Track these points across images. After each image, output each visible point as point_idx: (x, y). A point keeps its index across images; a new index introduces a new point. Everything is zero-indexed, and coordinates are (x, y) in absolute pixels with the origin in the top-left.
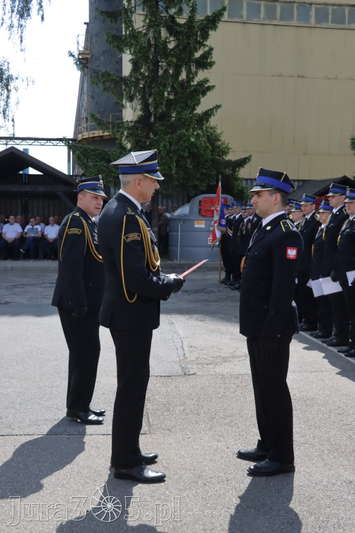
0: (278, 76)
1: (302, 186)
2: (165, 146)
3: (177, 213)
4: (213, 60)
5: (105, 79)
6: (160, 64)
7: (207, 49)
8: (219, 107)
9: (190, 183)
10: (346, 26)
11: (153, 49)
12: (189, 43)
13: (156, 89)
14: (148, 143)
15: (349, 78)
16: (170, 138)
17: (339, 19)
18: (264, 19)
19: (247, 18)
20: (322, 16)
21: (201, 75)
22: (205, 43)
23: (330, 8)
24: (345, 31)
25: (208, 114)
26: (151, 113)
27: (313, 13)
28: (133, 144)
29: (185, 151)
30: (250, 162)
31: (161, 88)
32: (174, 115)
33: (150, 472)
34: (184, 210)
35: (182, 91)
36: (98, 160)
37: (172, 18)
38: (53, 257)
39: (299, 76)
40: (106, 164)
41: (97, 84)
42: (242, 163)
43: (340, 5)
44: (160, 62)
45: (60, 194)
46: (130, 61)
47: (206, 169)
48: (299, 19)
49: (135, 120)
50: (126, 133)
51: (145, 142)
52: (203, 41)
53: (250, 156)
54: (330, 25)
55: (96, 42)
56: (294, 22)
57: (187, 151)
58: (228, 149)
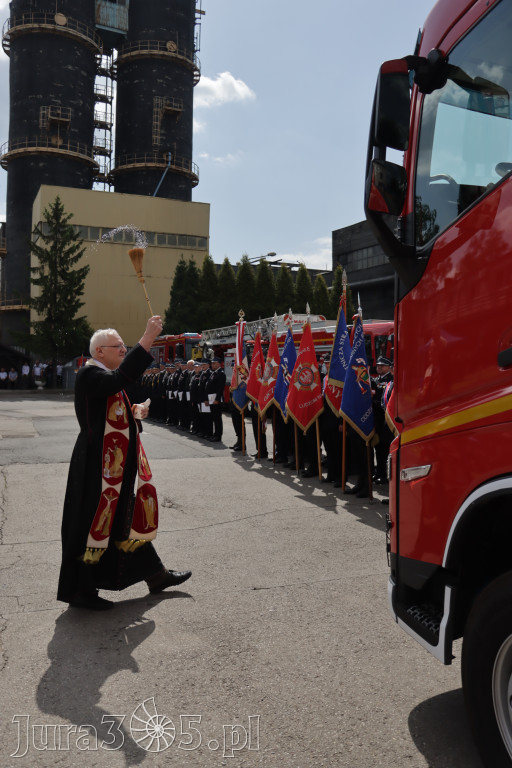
3: (67, 365)
10: (177, 246)
11: (54, 285)
17: (172, 243)
20: (162, 240)
21: (78, 297)
23: (167, 236)
26: (52, 317)
27: (156, 238)
34: (70, 364)
37: (63, 271)
43: (173, 234)
49: (44, 320)
52: (78, 283)
54: (167, 245)
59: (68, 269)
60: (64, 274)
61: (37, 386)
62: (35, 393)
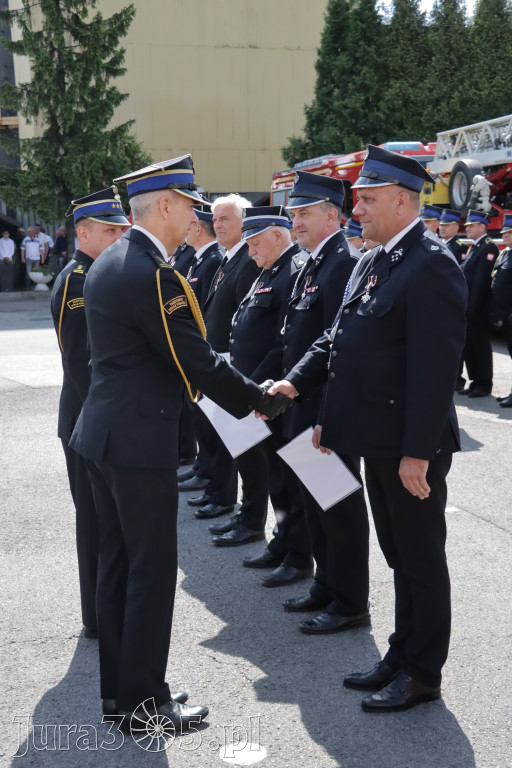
0: (224, 47)
2: (77, 168)
4: (124, 66)
7: (117, 52)
8: (132, 122)
11: (56, 54)
15: (316, 48)
16: (82, 158)
21: (113, 82)
22: (115, 48)
25: (121, 130)
26: (59, 128)
28: (42, 162)
32: (84, 131)
37: (76, 18)
39: (250, 47)
40: (14, 188)
49: (41, 136)
50: (33, 152)
57: (101, 171)
59: (85, 12)
60: (76, 27)
61: (33, 284)
62: (32, 299)
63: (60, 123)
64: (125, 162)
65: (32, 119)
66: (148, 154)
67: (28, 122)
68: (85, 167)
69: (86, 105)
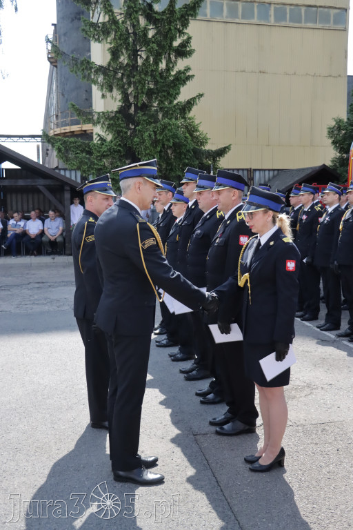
0: (241, 71)
1: (278, 174)
2: (150, 135)
4: (192, 48)
5: (84, 67)
6: (139, 53)
7: (185, 37)
8: (201, 95)
9: (173, 174)
10: (303, 25)
12: (170, 29)
13: (137, 77)
14: (129, 134)
15: (307, 74)
16: (155, 128)
17: (296, 18)
18: (227, 17)
19: (211, 16)
20: (280, 16)
22: (185, 31)
23: (288, 8)
24: (301, 29)
25: (190, 104)
26: (131, 104)
27: (272, 12)
28: (114, 135)
29: (169, 140)
30: (230, 152)
31: (143, 76)
32: (155, 104)
33: (150, 475)
35: (162, 81)
36: (79, 152)
37: (150, 6)
38: (35, 252)
39: (260, 72)
40: (88, 156)
41: (76, 73)
42: (222, 152)
43: (297, 5)
44: (139, 51)
45: (41, 188)
46: (108, 50)
47: (188, 159)
48: (260, 18)
49: (115, 110)
50: (107, 124)
51: (126, 133)
52: (183, 29)
53: (230, 145)
54: (288, 24)
55: (65, 41)
56: (255, 21)
58: (206, 139)
63: (131, 99)
64: (186, 137)
65: (108, 94)
66: (204, 132)
67: (103, 96)
68: (158, 136)
69: (156, 83)
